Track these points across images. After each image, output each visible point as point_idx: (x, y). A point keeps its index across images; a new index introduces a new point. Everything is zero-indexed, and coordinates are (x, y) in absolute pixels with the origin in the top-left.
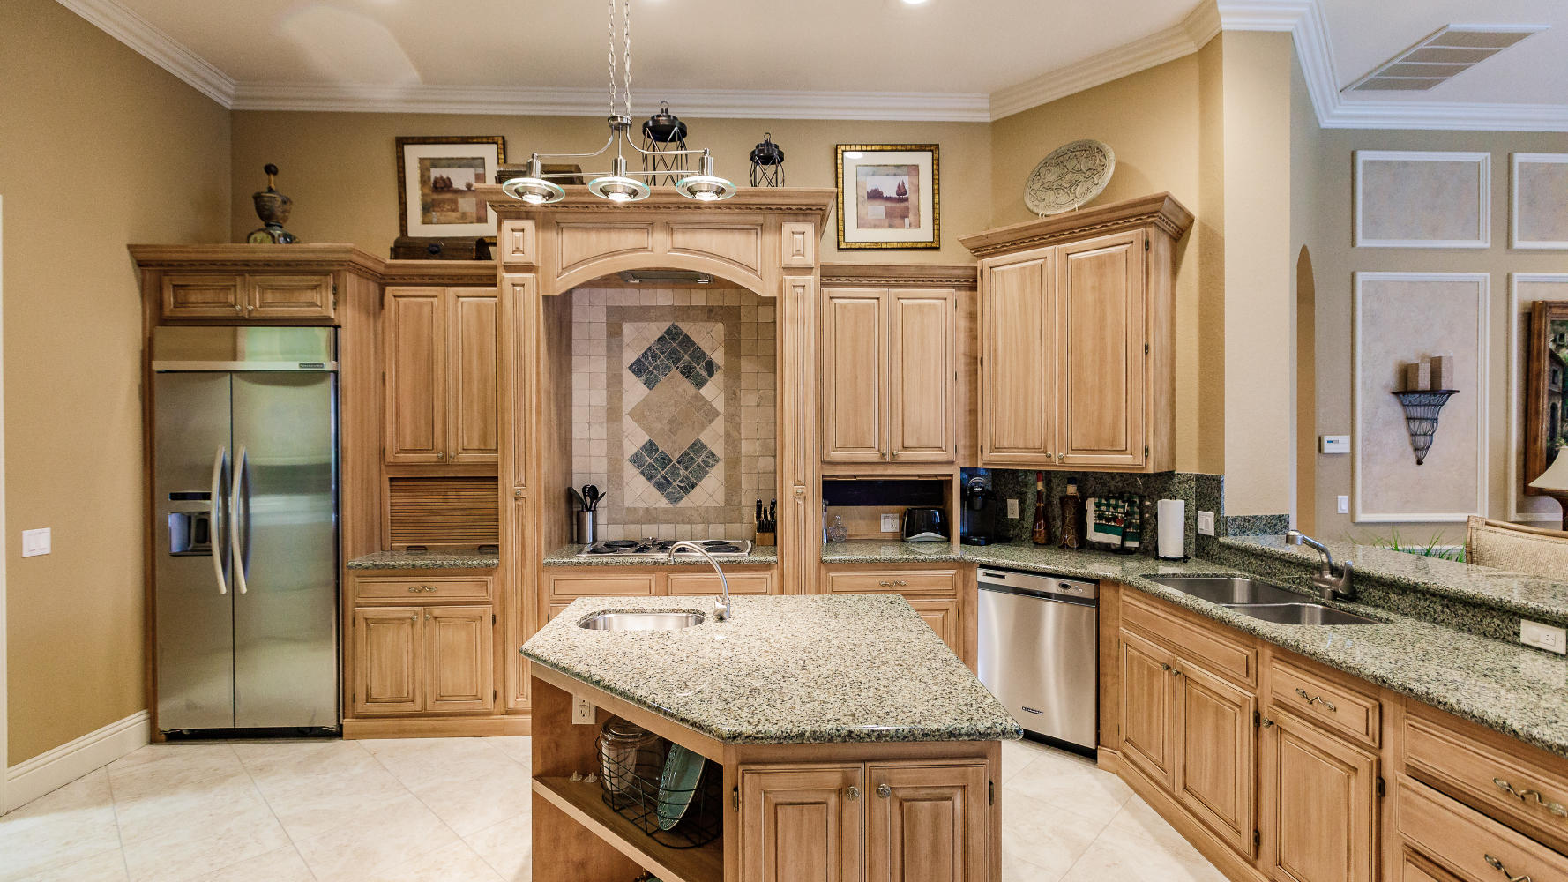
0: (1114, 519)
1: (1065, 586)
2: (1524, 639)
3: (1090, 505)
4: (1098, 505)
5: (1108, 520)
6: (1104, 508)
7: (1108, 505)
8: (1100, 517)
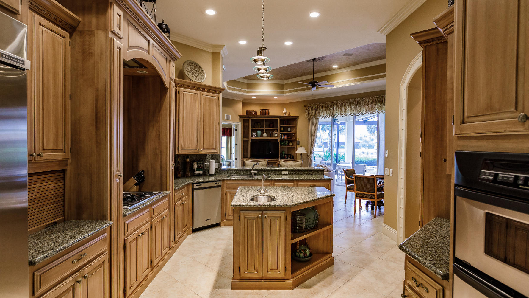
0: (201, 167)
1: (216, 184)
2: (283, 174)
3: (195, 163)
4: (197, 163)
5: (199, 167)
6: (198, 164)
7: (199, 163)
8: (197, 167)
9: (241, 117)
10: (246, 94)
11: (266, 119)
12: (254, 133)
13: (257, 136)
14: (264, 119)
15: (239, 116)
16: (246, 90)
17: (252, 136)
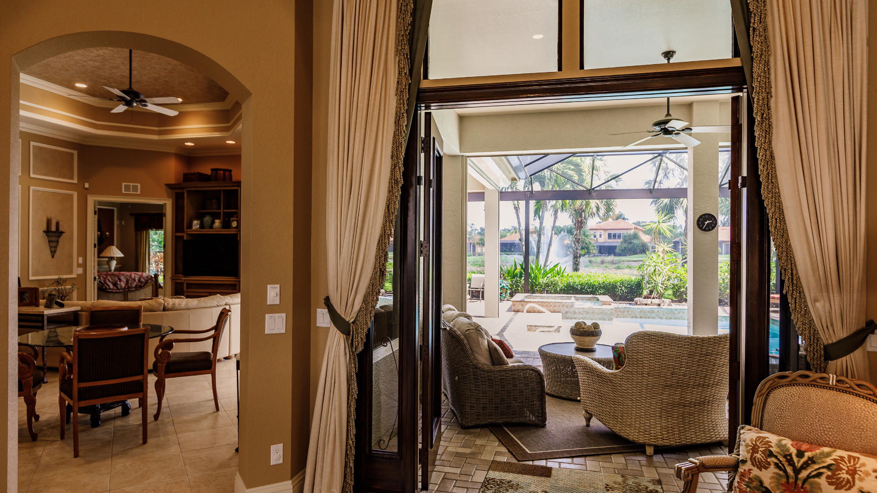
9: (171, 188)
10: (155, 137)
11: (224, 191)
12: (195, 222)
13: (202, 226)
14: (220, 191)
15: (166, 184)
16: (157, 129)
17: (190, 226)
